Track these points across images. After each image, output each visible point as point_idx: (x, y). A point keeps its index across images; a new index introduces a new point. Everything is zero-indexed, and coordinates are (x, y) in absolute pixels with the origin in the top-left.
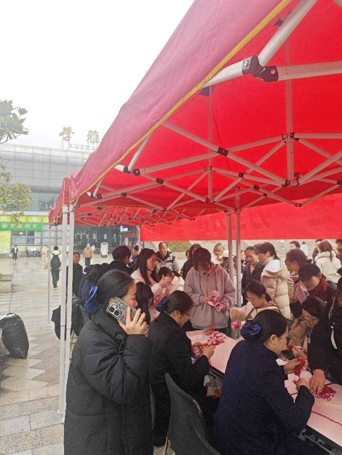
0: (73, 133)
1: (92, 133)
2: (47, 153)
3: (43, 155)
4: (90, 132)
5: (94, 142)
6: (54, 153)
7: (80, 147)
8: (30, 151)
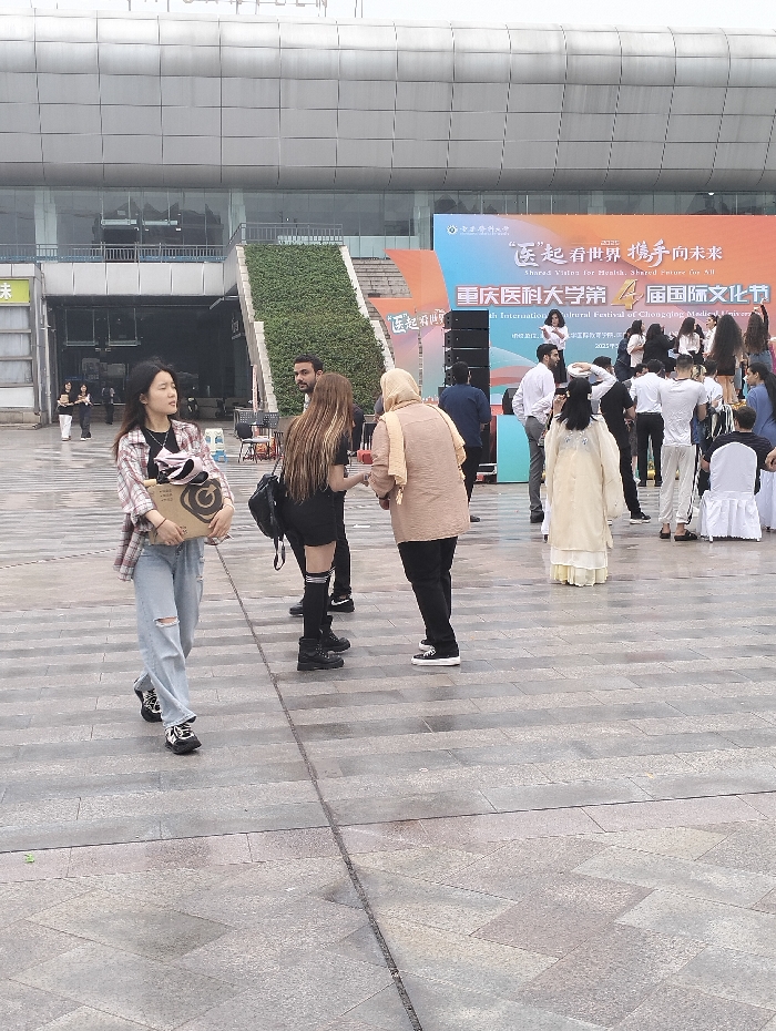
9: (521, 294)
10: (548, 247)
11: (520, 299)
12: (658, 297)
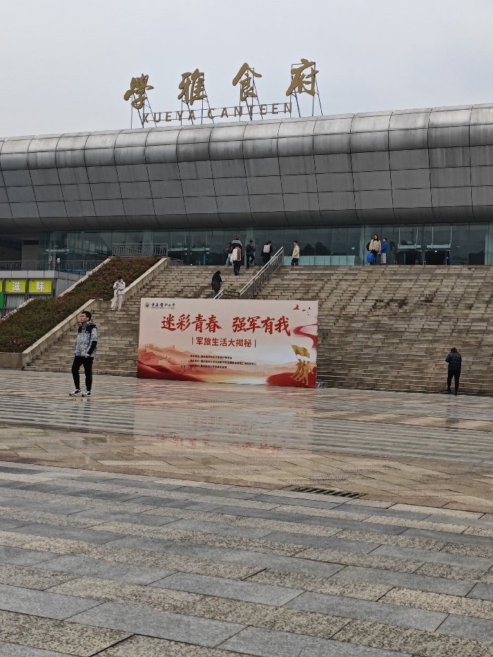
0: (151, 88)
1: (190, 77)
2: (79, 144)
3: (71, 150)
4: (185, 76)
5: (193, 99)
6: (94, 142)
7: (164, 117)
8: (52, 145)
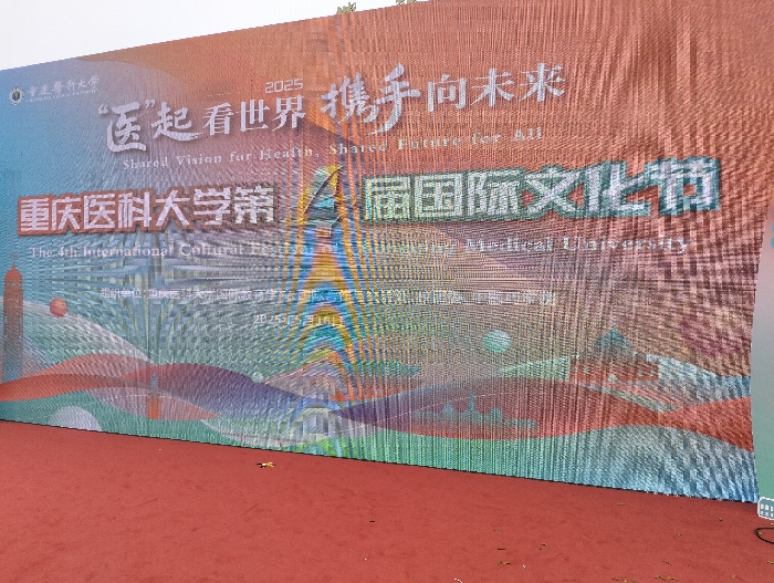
9: (116, 208)
10: (165, 109)
11: (114, 217)
12: (391, 206)
